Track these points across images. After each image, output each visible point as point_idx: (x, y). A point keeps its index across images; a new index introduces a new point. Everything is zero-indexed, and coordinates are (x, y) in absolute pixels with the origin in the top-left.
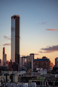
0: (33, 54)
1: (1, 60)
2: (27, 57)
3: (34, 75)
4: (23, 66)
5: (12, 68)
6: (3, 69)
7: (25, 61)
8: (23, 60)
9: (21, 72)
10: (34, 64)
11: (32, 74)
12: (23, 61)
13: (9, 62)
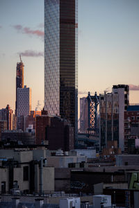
0: (126, 88)
1: (8, 107)
2: (102, 98)
3: (126, 164)
4: (89, 129)
5: (46, 139)
6: (12, 143)
7: (95, 113)
8: (89, 108)
9: (79, 152)
10: (126, 124)
11: (118, 162)
12: (89, 113)
13: (38, 118)
